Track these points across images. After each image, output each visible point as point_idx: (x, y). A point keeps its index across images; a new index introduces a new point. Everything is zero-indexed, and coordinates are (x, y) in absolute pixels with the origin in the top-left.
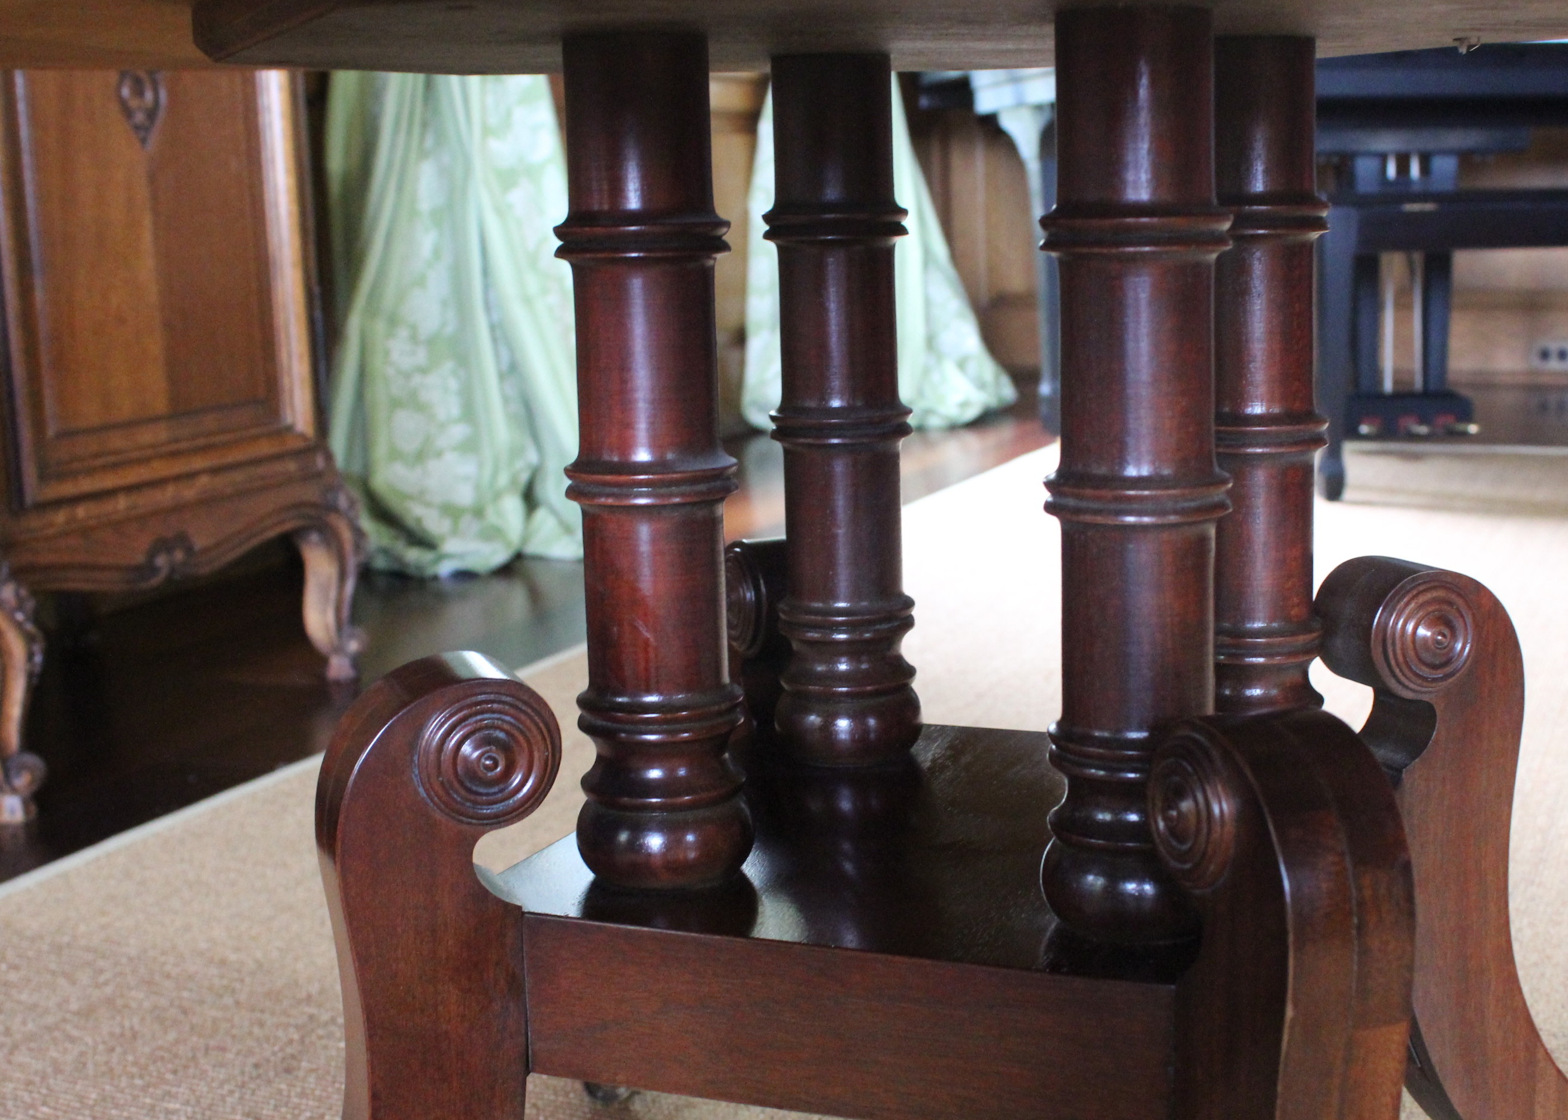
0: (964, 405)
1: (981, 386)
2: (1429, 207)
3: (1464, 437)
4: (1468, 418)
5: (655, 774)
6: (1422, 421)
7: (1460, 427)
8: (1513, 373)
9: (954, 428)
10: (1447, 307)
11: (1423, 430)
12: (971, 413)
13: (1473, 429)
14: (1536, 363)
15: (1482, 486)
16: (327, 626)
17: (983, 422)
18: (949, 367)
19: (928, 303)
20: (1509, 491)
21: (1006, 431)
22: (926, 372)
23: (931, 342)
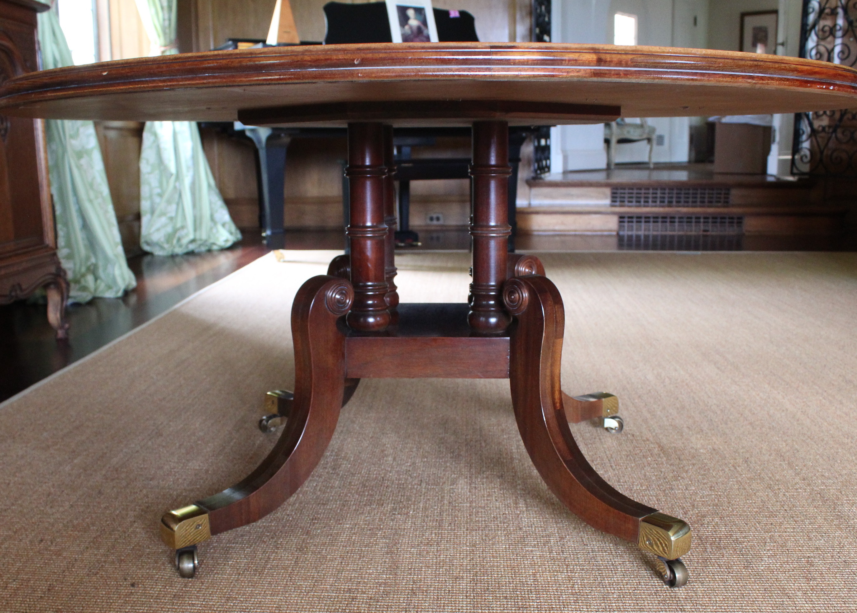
0: (227, 241)
1: (231, 233)
2: (410, 165)
3: (416, 247)
4: (417, 240)
5: (370, 302)
6: (402, 242)
7: (415, 243)
8: (420, 226)
9: (224, 250)
10: (408, 201)
11: (402, 244)
12: (229, 244)
13: (420, 244)
14: (429, 222)
15: (427, 263)
16: (57, 319)
17: (232, 248)
18: (220, 227)
19: (211, 203)
20: (438, 264)
21: (238, 253)
22: (211, 229)
23: (212, 219)
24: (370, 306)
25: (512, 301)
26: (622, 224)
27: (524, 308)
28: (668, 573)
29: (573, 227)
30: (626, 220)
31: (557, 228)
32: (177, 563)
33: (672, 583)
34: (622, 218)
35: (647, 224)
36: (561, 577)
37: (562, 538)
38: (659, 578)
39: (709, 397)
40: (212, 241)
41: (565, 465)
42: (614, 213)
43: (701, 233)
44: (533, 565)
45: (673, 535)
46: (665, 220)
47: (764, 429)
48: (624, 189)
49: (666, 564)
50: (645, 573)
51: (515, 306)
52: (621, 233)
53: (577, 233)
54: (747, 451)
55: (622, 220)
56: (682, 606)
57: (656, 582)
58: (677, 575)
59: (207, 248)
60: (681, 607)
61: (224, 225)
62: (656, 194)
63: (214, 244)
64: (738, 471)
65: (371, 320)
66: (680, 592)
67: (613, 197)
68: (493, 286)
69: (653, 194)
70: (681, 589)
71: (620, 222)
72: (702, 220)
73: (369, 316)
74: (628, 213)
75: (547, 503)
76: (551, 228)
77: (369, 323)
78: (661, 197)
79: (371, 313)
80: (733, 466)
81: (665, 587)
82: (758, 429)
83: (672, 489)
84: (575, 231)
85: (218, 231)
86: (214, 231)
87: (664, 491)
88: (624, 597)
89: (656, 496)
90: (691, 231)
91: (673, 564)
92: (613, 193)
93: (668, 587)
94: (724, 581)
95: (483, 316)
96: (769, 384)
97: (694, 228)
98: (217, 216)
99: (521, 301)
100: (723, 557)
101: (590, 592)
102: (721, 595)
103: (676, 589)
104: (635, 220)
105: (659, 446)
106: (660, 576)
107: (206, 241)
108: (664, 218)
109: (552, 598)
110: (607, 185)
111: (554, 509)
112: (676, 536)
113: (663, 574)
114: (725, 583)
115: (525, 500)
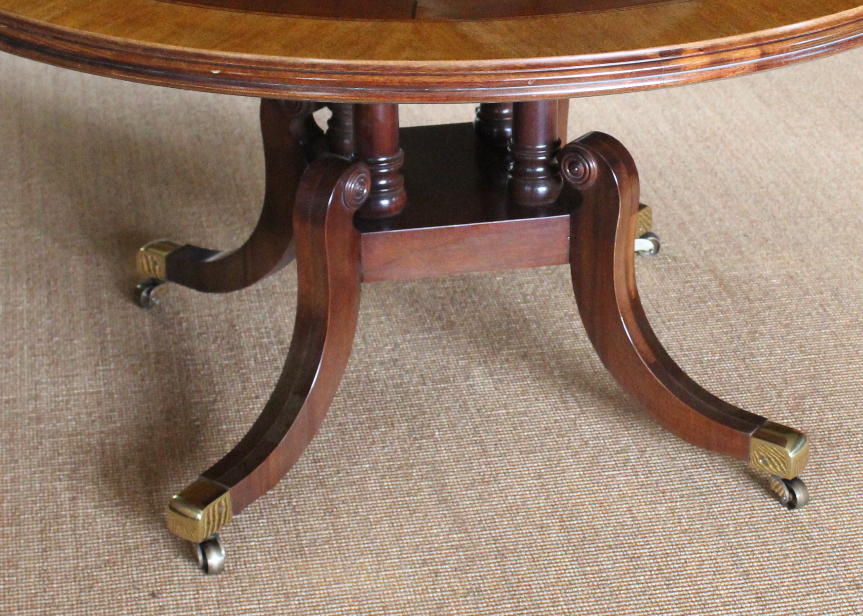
24: (383, 186)
25: (576, 174)
27: (591, 183)
28: (787, 493)
32: (200, 558)
33: (792, 504)
36: (662, 509)
37: (643, 452)
38: (773, 497)
39: (760, 167)
41: (650, 371)
44: (623, 496)
45: (791, 451)
47: (849, 229)
49: (784, 484)
50: (755, 493)
51: (579, 180)
54: (834, 276)
56: (808, 533)
57: (771, 503)
58: (798, 496)
60: (807, 535)
64: (829, 315)
65: (385, 203)
66: (801, 513)
68: (542, 149)
70: (801, 510)
73: (382, 198)
75: (603, 396)
77: (381, 206)
79: (384, 194)
80: (821, 306)
81: (782, 509)
82: (841, 229)
83: (752, 355)
87: (744, 360)
88: (741, 529)
89: (736, 369)
91: (791, 483)
93: (786, 508)
94: (846, 493)
95: (529, 185)
96: (840, 128)
99: (587, 176)
100: (838, 459)
101: (702, 527)
102: (847, 513)
103: (796, 511)
105: (716, 277)
106: (776, 496)
109: (663, 541)
111: (616, 407)
112: (794, 451)
113: (780, 494)
114: (848, 496)
115: (573, 396)
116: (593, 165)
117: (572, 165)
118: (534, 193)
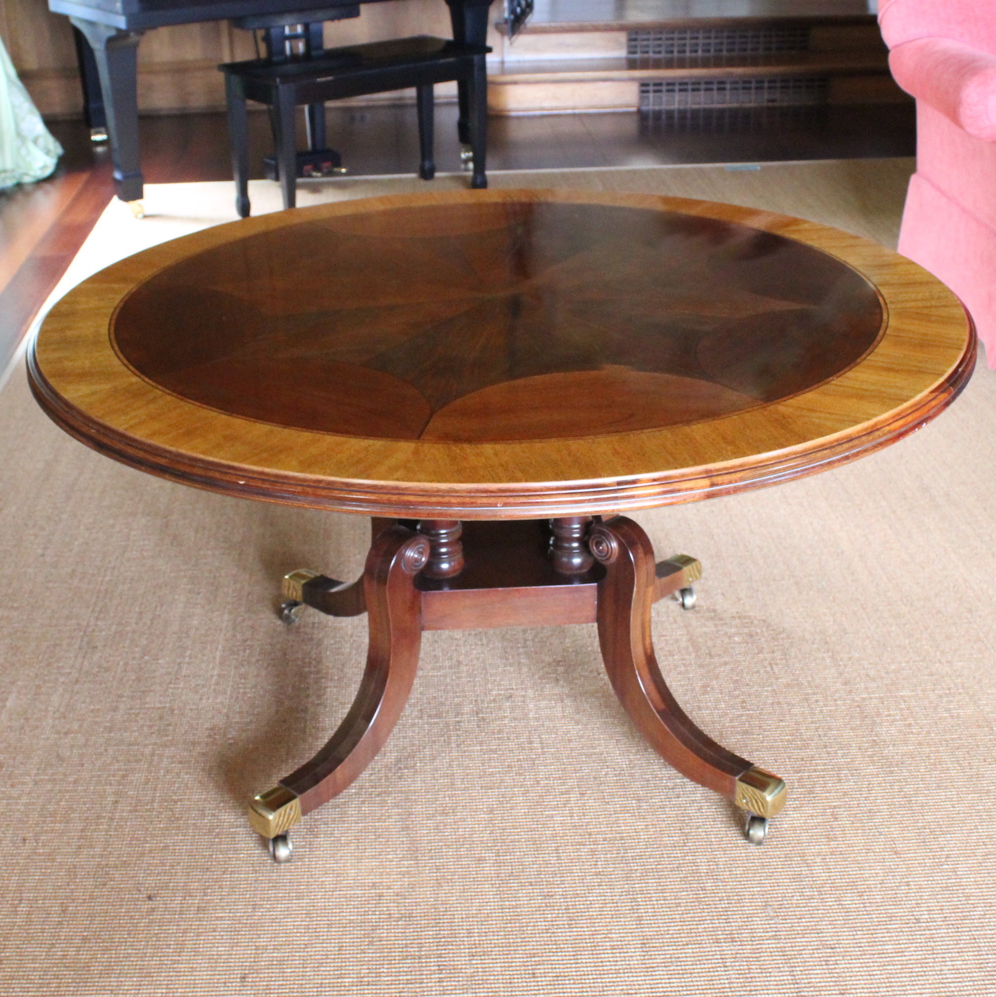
2: (330, 78)
5: (443, 550)
23: (19, 134)
24: (444, 554)
25: (600, 551)
26: (646, 95)
27: (613, 559)
29: (570, 103)
30: (651, 88)
31: (546, 104)
34: (644, 86)
35: (683, 93)
36: (584, 851)
39: (751, 532)
40: (22, 171)
42: (632, 79)
43: (765, 104)
44: (554, 835)
45: (769, 794)
46: (710, 86)
47: (811, 593)
48: (649, 33)
51: (602, 557)
52: (644, 108)
53: (577, 111)
54: (788, 637)
55: (644, 88)
59: (14, 181)
60: (702, 885)
61: (35, 141)
62: (697, 38)
63: (26, 174)
64: (774, 674)
65: (445, 566)
67: (629, 47)
68: (577, 528)
69: (692, 38)
71: (643, 92)
72: (766, 85)
73: (443, 562)
74: (653, 78)
76: (537, 105)
78: (704, 44)
79: (444, 560)
80: (770, 664)
82: (804, 593)
84: (574, 108)
85: (29, 153)
86: (23, 152)
88: (646, 875)
90: (750, 102)
92: (630, 40)
95: (566, 557)
97: (753, 97)
98: (25, 126)
99: (609, 552)
101: (613, 871)
104: (664, 88)
107: (13, 171)
108: (708, 83)
109: (577, 881)
110: (621, 28)
112: (772, 795)
116: (614, 545)
117: (598, 544)
118: (570, 563)
